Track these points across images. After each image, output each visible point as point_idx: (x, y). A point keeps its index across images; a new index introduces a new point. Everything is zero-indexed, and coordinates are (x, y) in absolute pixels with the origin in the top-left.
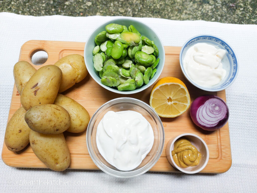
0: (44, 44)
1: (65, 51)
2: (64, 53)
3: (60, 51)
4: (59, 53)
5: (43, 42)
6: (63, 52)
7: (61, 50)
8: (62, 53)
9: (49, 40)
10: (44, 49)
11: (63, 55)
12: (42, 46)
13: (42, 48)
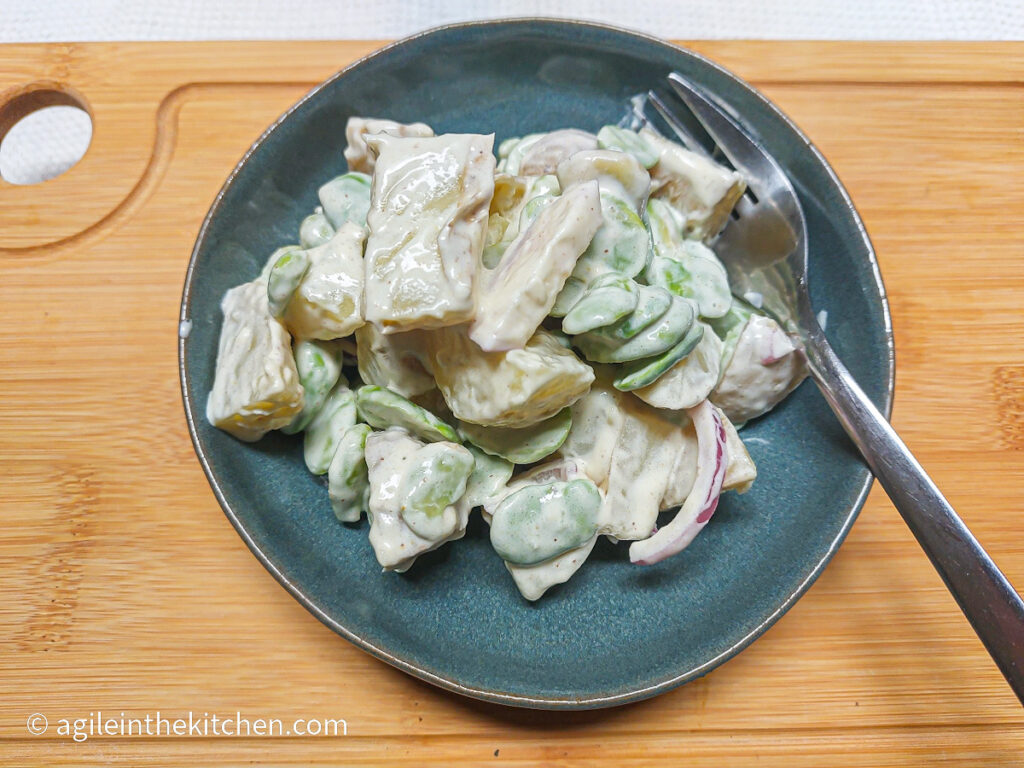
0: (66, 58)
1: (194, 93)
2: (188, 105)
3: (162, 95)
4: (155, 105)
5: (65, 50)
6: (183, 97)
7: (171, 88)
8: (175, 104)
9: (95, 38)
10: (67, 90)
11: (181, 116)
12: (58, 69)
13: (59, 85)
